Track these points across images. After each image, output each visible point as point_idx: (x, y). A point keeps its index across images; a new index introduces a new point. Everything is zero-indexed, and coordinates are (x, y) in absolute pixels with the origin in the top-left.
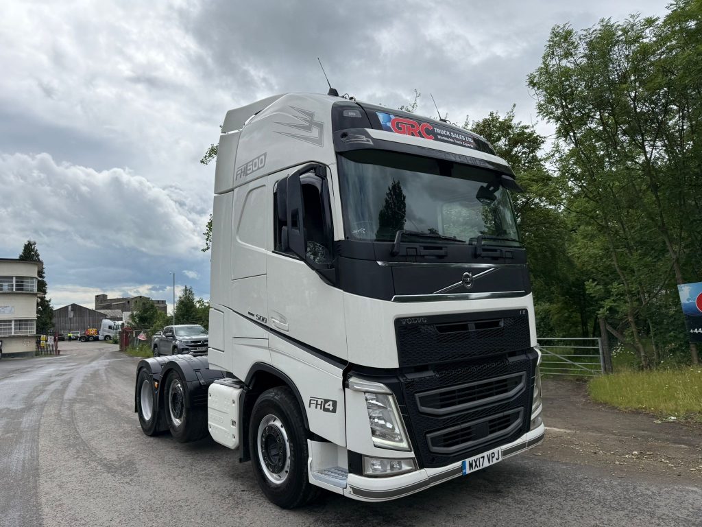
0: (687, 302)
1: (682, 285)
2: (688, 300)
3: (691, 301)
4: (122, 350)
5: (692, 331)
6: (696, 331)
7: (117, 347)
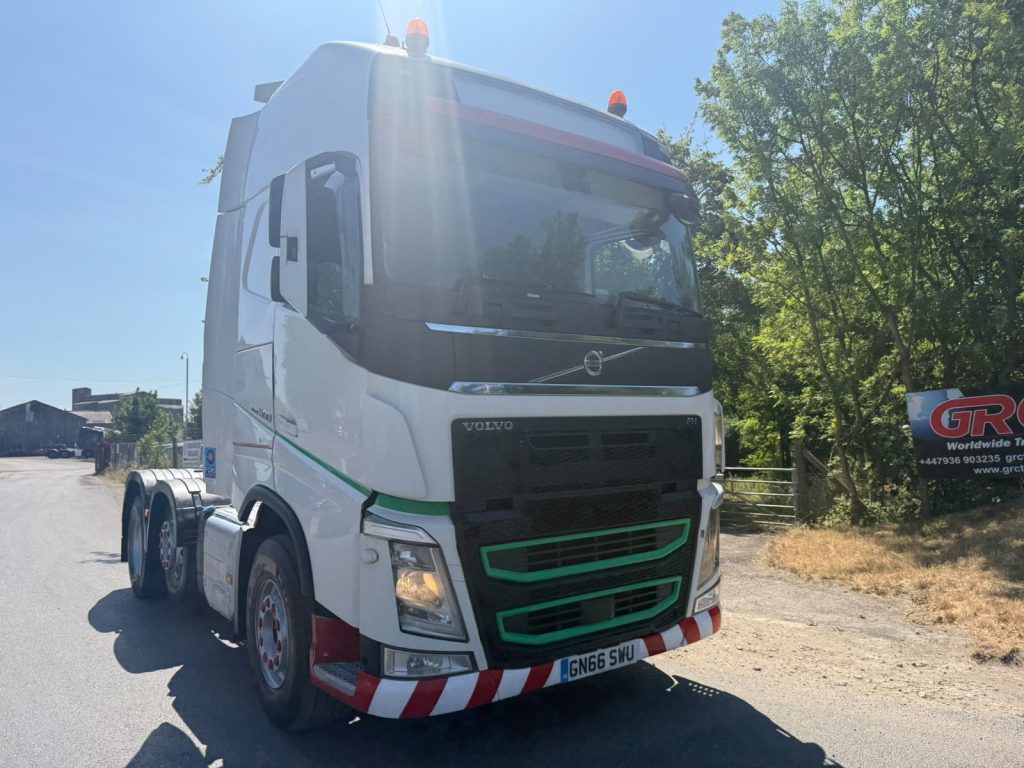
0: (917, 419)
1: (912, 394)
2: (920, 415)
3: (923, 418)
4: (99, 472)
5: (922, 462)
6: (928, 462)
7: (90, 467)
